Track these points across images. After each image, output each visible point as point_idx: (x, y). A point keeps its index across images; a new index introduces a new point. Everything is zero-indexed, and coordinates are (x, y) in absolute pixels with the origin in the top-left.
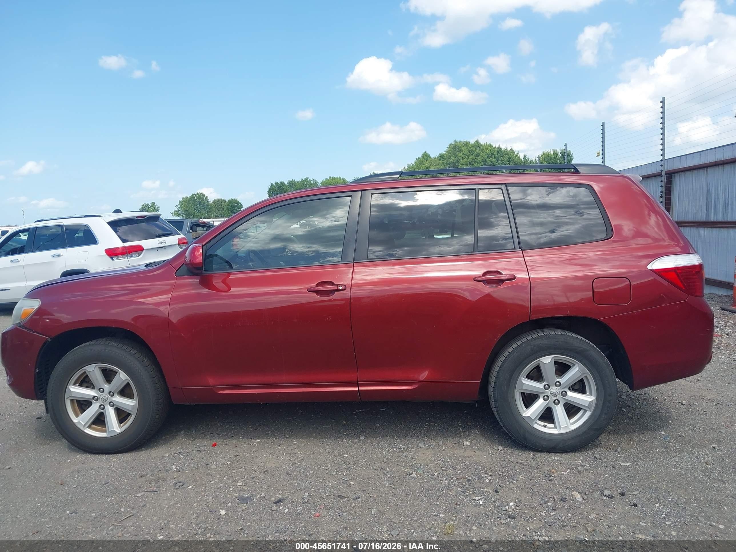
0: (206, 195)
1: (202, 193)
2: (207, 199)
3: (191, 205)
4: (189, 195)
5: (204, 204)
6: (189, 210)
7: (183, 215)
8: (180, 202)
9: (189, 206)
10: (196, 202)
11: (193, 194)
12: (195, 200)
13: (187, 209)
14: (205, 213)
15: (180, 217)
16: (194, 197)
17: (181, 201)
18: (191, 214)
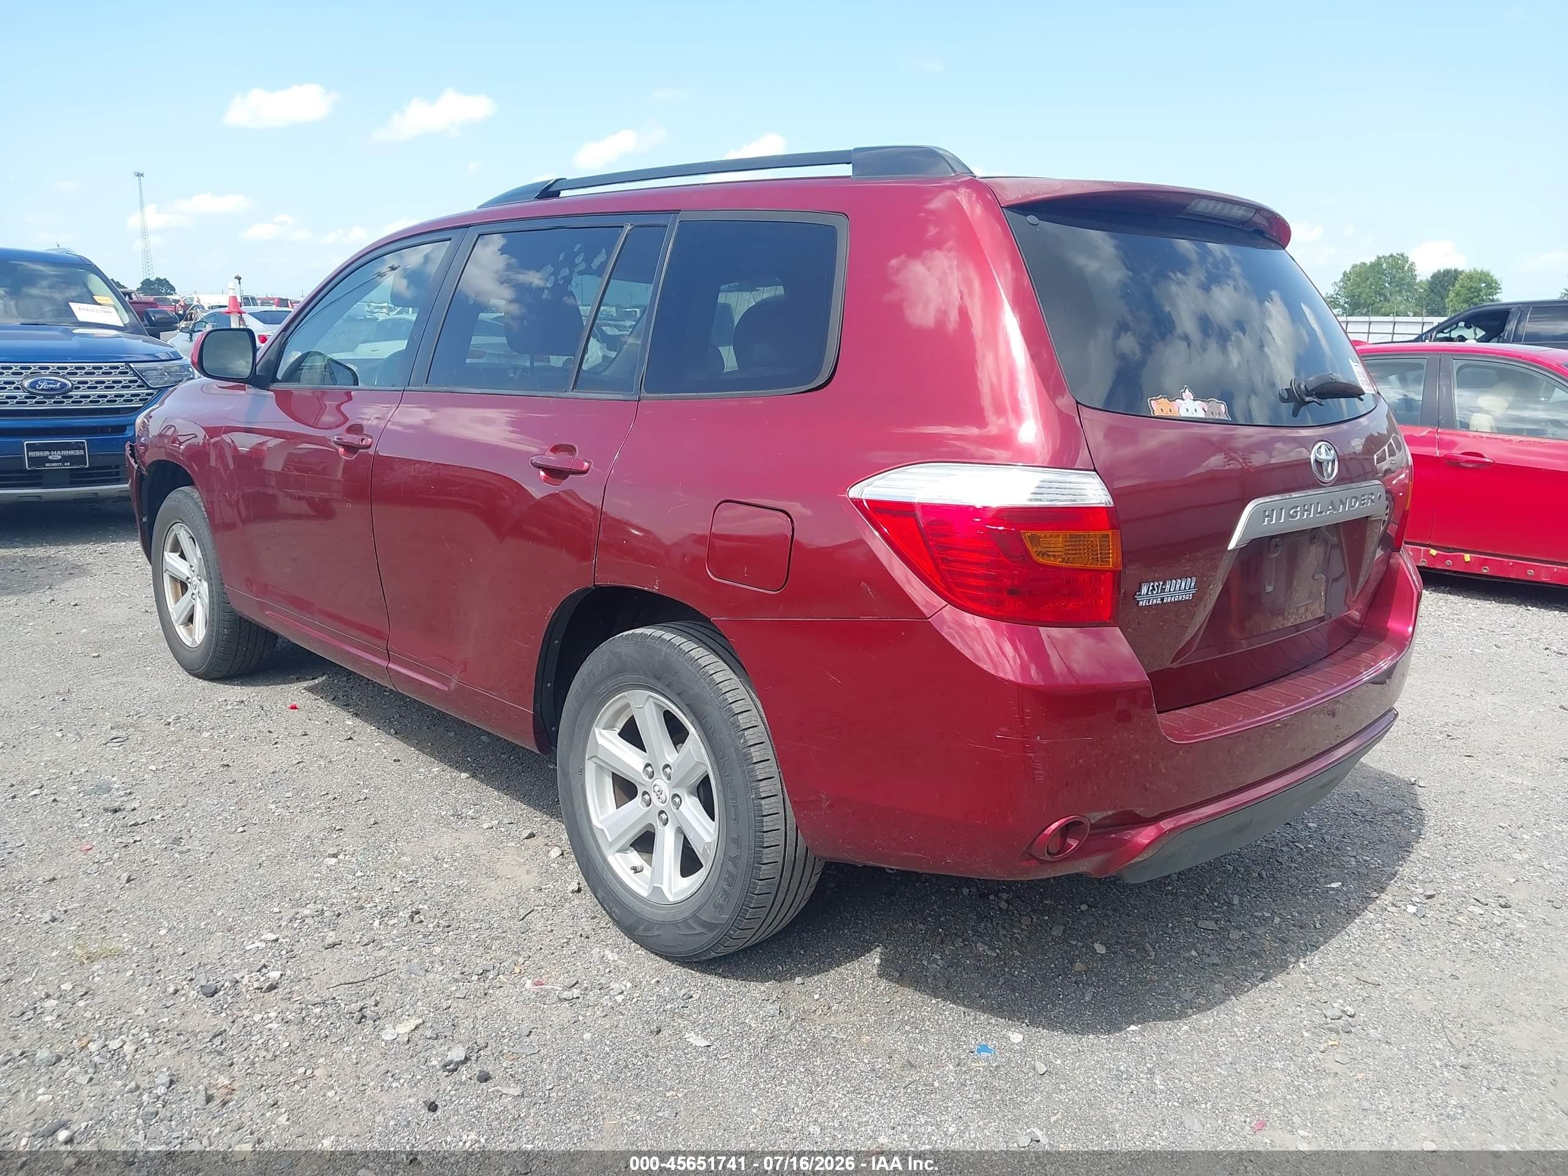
0: (1410, 260)
1: (1402, 255)
2: (1411, 269)
3: (1369, 282)
4: (1369, 259)
5: (1403, 280)
6: (1361, 293)
7: (1346, 305)
8: (1345, 274)
9: (1363, 285)
10: (1384, 277)
11: (1379, 258)
12: (1382, 272)
13: (1357, 292)
14: (1401, 302)
15: (1338, 310)
16: (1381, 265)
17: (1348, 272)
18: (1366, 305)
